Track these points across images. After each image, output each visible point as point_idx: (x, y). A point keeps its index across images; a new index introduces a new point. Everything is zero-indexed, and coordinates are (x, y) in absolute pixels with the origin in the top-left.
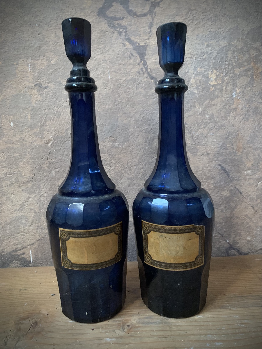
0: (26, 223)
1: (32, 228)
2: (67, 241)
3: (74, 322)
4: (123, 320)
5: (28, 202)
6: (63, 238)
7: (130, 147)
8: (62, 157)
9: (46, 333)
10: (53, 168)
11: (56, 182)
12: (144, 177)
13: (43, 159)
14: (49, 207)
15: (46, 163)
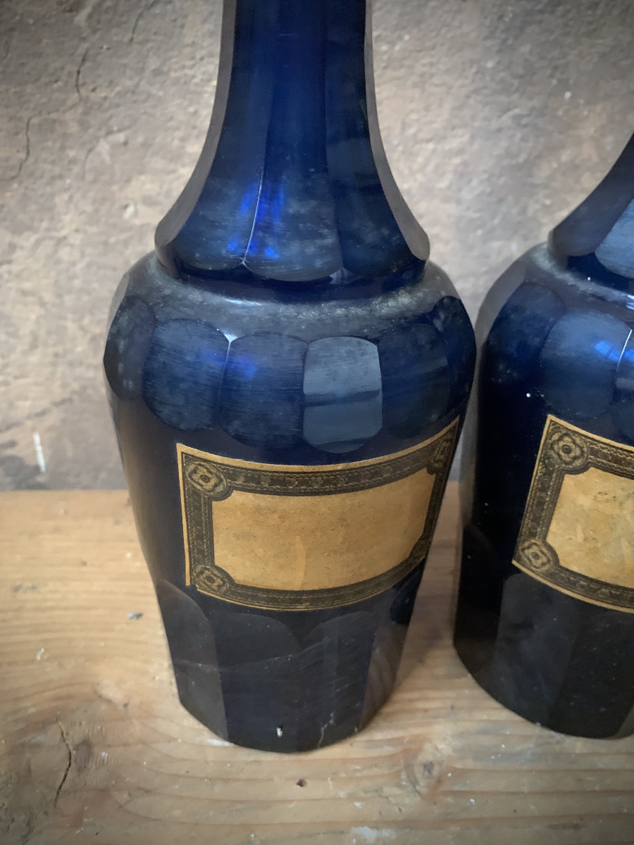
0: (12, 341)
1: (34, 358)
2: (214, 503)
3: (227, 744)
4: (403, 738)
5: (9, 262)
6: (199, 487)
7: (421, 54)
8: (136, 80)
9: (130, 795)
10: (99, 129)
11: (115, 188)
12: (460, 190)
13: (60, 83)
14: (119, 331)
15: (70, 103)
